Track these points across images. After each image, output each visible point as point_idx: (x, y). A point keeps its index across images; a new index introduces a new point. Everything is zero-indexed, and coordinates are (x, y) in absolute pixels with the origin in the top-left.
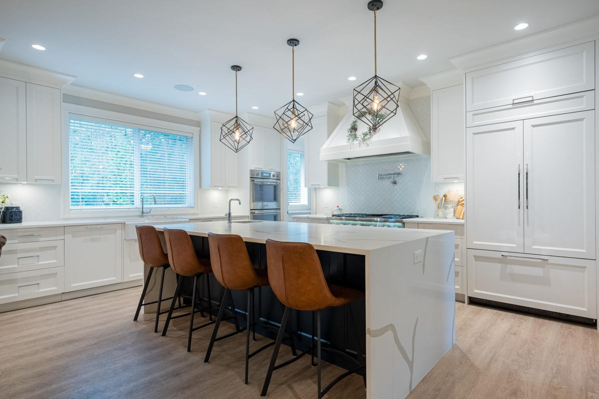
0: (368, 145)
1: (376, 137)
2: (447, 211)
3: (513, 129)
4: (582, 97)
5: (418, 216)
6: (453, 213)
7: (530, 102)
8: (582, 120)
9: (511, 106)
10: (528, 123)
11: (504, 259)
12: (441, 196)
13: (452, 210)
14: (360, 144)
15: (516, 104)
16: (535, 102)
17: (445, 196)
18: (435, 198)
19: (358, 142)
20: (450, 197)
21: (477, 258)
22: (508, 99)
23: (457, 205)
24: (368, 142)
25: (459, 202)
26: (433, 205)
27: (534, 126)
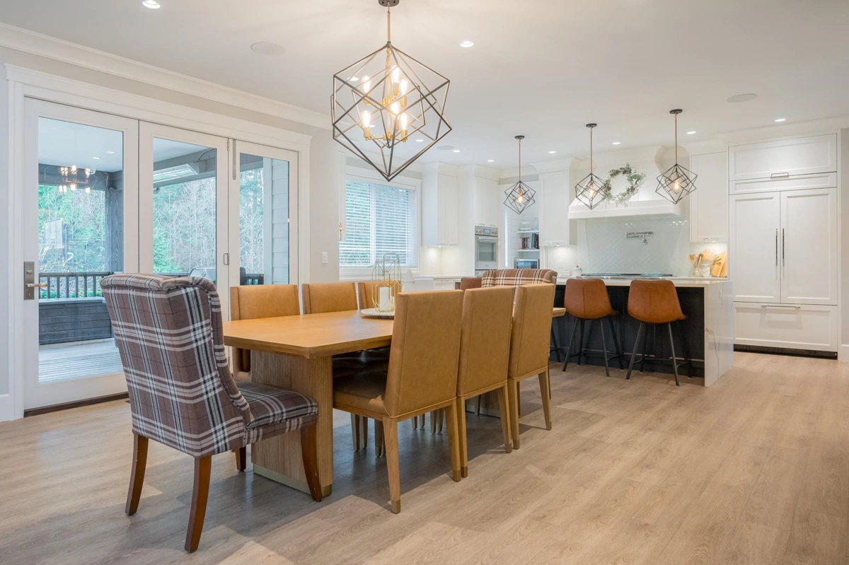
0: (626, 205)
1: (634, 198)
2: (704, 270)
3: (772, 198)
4: (827, 176)
5: (671, 275)
6: (709, 273)
7: (786, 177)
8: (828, 194)
9: (770, 179)
10: (784, 195)
11: (764, 309)
12: (697, 256)
13: (709, 268)
14: (617, 204)
15: (774, 178)
16: (790, 177)
17: (701, 255)
18: (692, 257)
19: (614, 202)
20: (706, 257)
21: (739, 310)
22: (768, 173)
23: (714, 264)
24: (626, 202)
25: (715, 261)
26: (689, 264)
27: (789, 197)
